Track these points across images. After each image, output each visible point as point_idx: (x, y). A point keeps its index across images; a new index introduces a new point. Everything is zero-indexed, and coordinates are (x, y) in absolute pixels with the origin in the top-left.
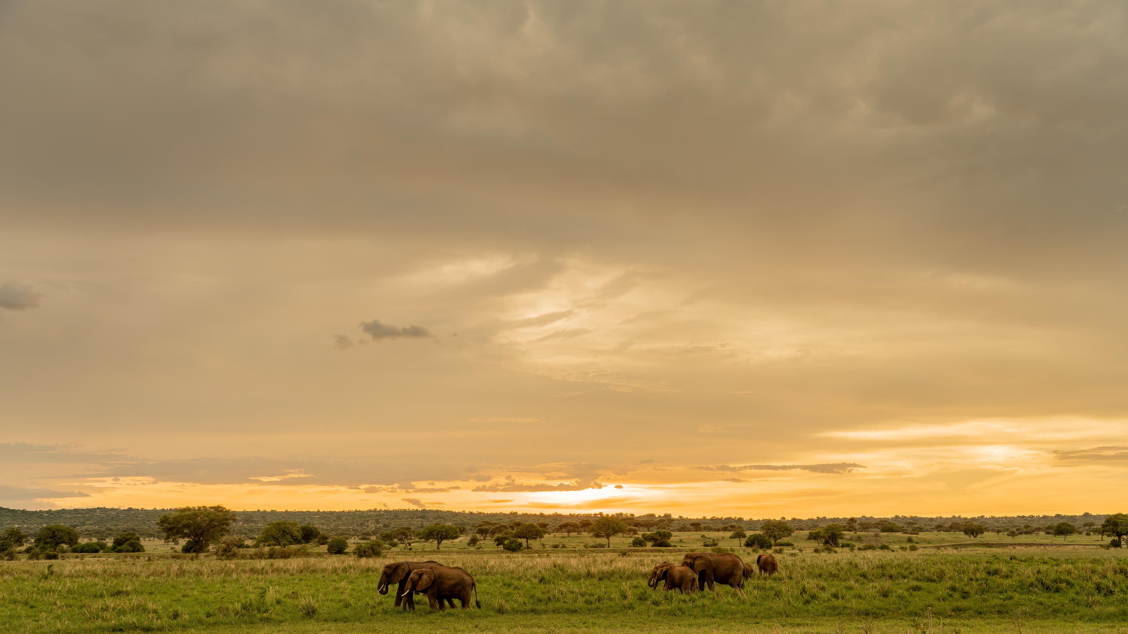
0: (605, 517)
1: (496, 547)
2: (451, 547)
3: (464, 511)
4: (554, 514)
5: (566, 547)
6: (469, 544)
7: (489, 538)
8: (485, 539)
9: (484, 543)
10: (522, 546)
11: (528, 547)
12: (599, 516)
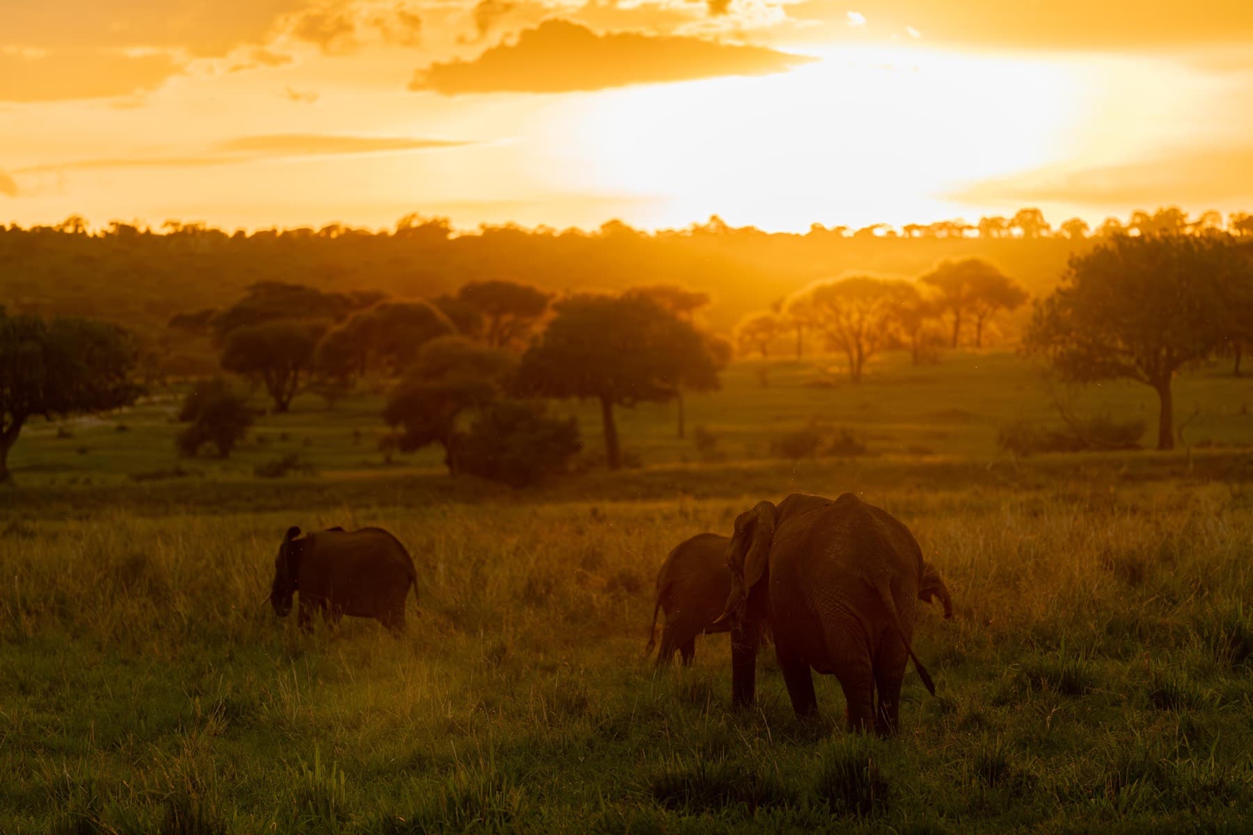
0: (1058, 238)
1: (379, 458)
2: (67, 467)
3: (77, 222)
4: (698, 231)
5: (861, 451)
6: (189, 445)
7: (308, 399)
8: (282, 408)
9: (284, 437)
10: (578, 448)
11: (614, 456)
12: (1017, 232)
